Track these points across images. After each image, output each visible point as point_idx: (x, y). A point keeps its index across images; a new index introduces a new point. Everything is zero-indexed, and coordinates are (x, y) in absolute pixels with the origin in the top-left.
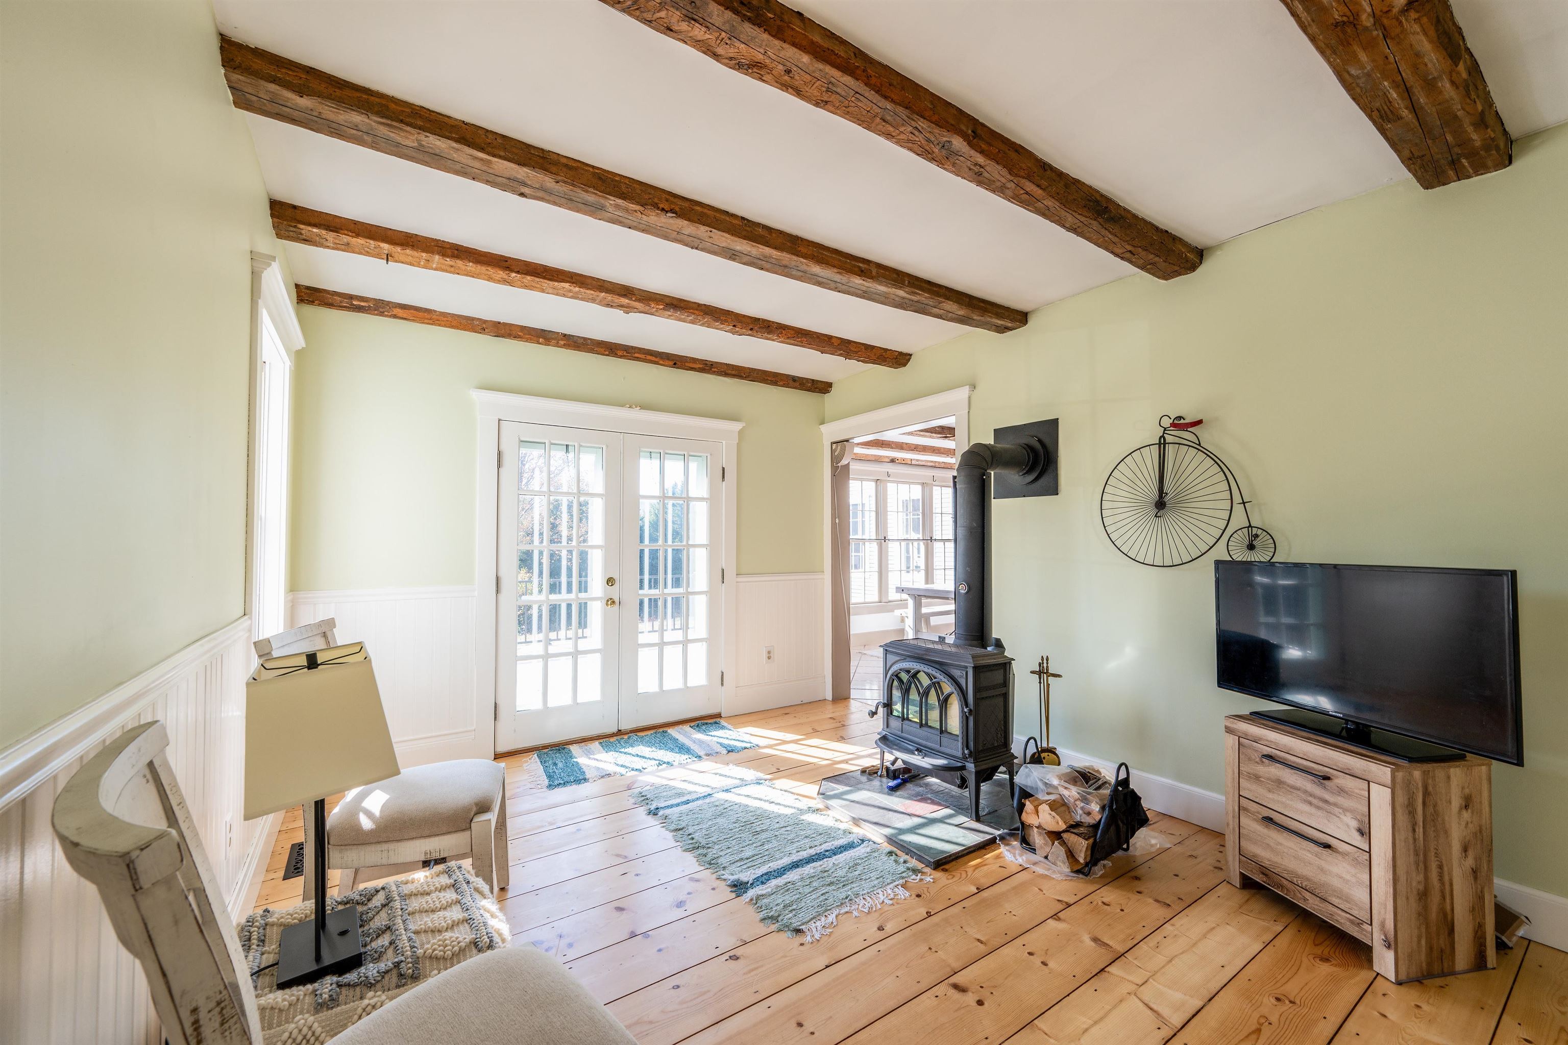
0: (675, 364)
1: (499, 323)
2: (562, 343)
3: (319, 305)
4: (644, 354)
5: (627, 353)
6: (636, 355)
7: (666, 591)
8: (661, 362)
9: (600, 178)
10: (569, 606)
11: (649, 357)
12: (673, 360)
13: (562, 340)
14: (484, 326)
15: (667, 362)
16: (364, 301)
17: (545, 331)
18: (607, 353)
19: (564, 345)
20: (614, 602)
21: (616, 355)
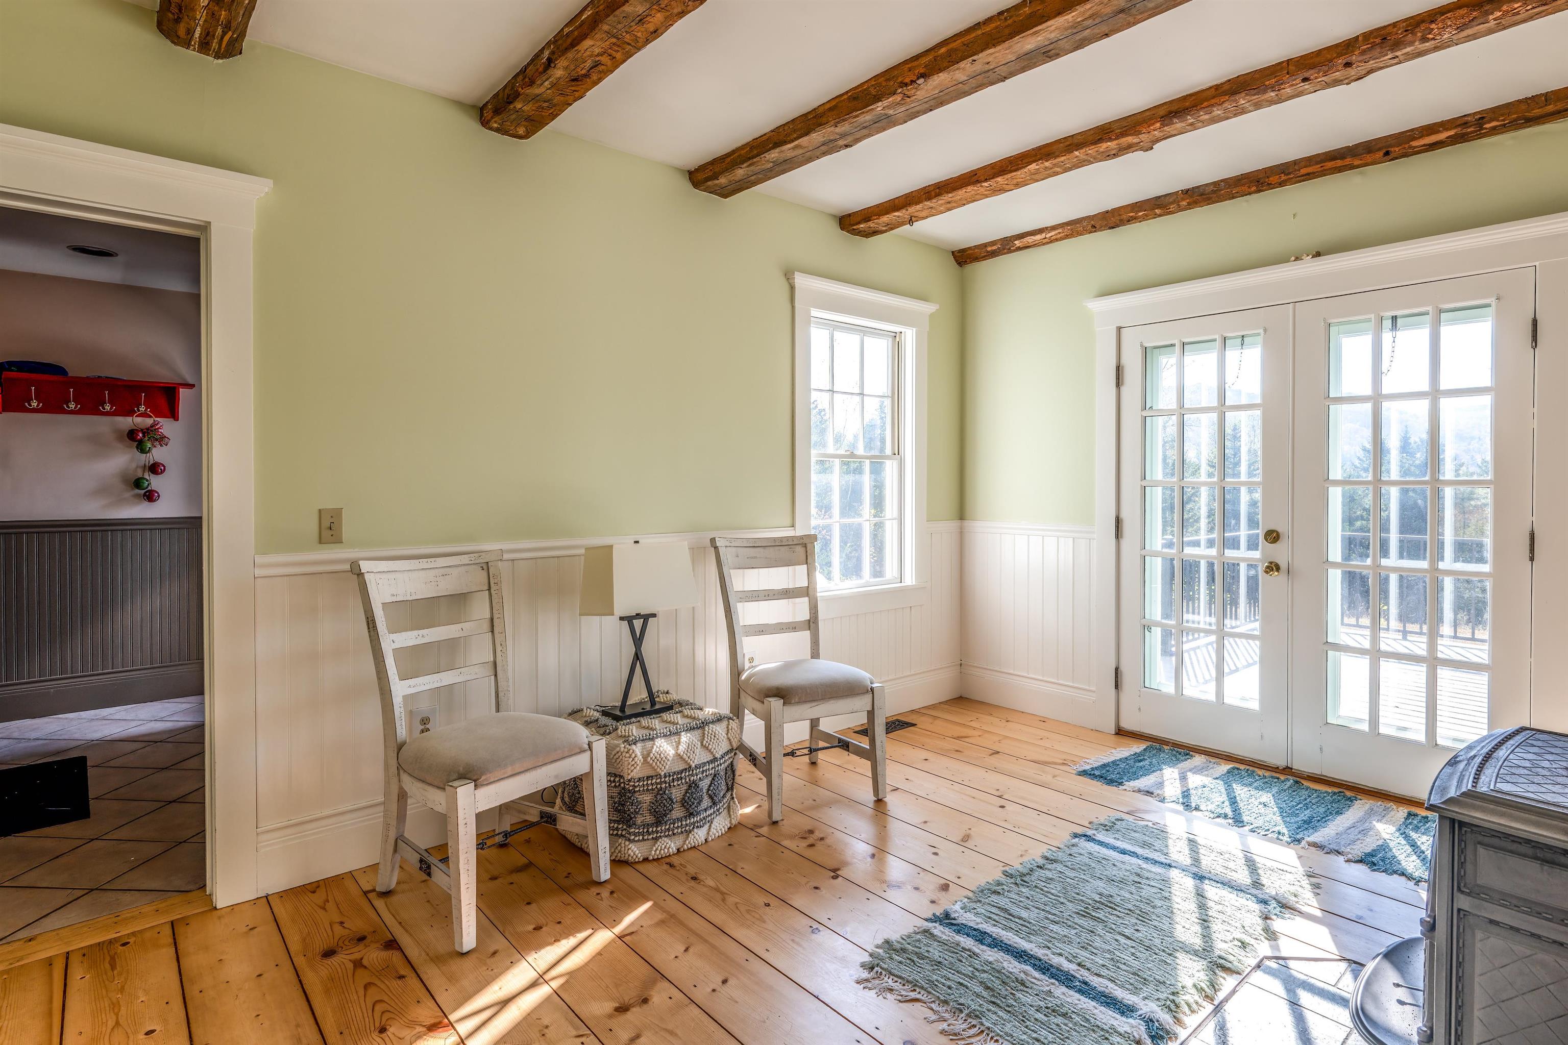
0: (1387, 153)
1: (1107, 212)
2: (1184, 203)
3: (971, 262)
4: (1317, 163)
5: (1286, 175)
6: (1303, 171)
7: (1384, 562)
8: (1357, 162)
9: (854, 98)
10: (1211, 565)
11: (1330, 165)
12: (1380, 149)
13: (1183, 199)
14: (1093, 222)
15: (1369, 158)
16: (994, 245)
17: (1159, 197)
18: (1254, 188)
19: (1189, 204)
20: (1278, 568)
21: (1271, 186)
